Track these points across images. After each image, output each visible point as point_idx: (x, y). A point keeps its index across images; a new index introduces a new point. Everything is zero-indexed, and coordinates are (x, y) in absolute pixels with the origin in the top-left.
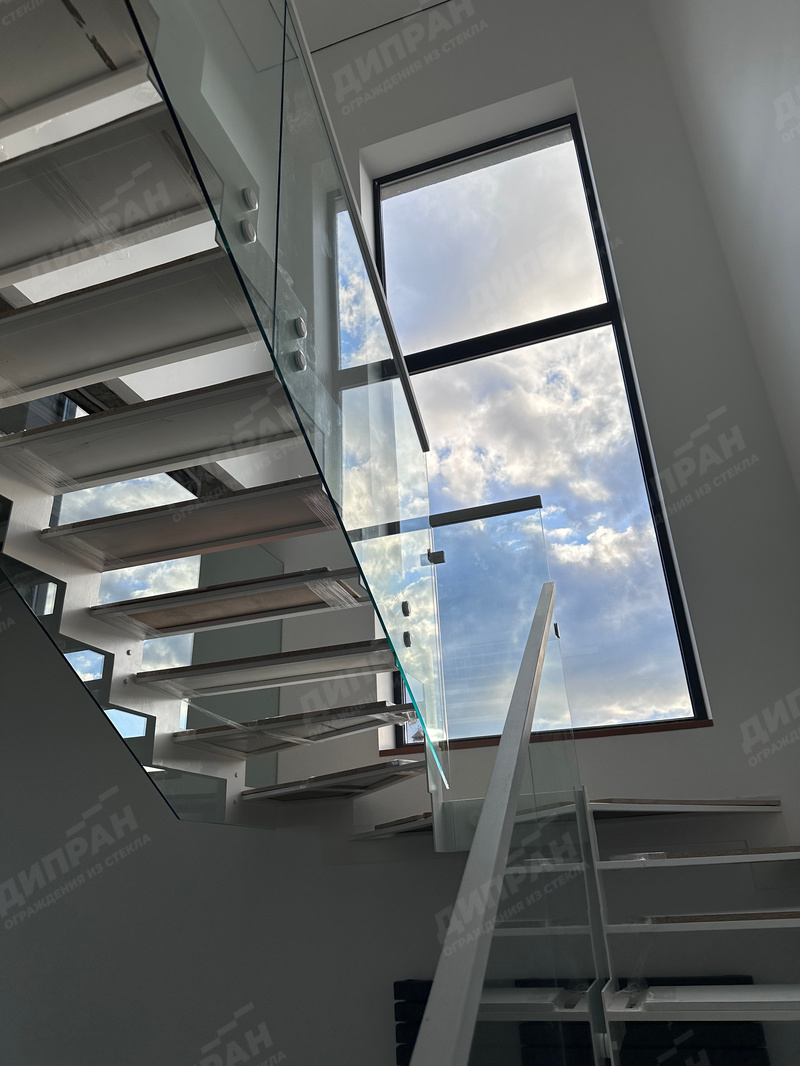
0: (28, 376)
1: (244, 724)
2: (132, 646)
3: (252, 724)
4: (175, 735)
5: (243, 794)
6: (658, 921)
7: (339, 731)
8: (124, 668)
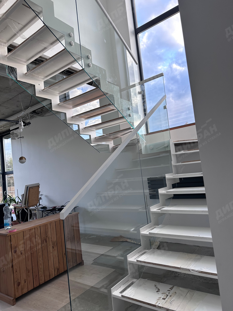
0: (46, 75)
1: (107, 134)
2: (82, 122)
3: (108, 134)
4: (95, 138)
5: (113, 147)
6: (182, 162)
7: (126, 133)
8: (81, 127)
